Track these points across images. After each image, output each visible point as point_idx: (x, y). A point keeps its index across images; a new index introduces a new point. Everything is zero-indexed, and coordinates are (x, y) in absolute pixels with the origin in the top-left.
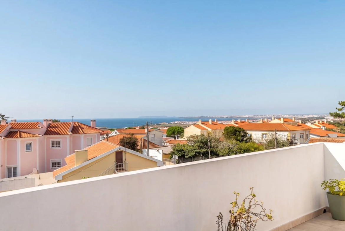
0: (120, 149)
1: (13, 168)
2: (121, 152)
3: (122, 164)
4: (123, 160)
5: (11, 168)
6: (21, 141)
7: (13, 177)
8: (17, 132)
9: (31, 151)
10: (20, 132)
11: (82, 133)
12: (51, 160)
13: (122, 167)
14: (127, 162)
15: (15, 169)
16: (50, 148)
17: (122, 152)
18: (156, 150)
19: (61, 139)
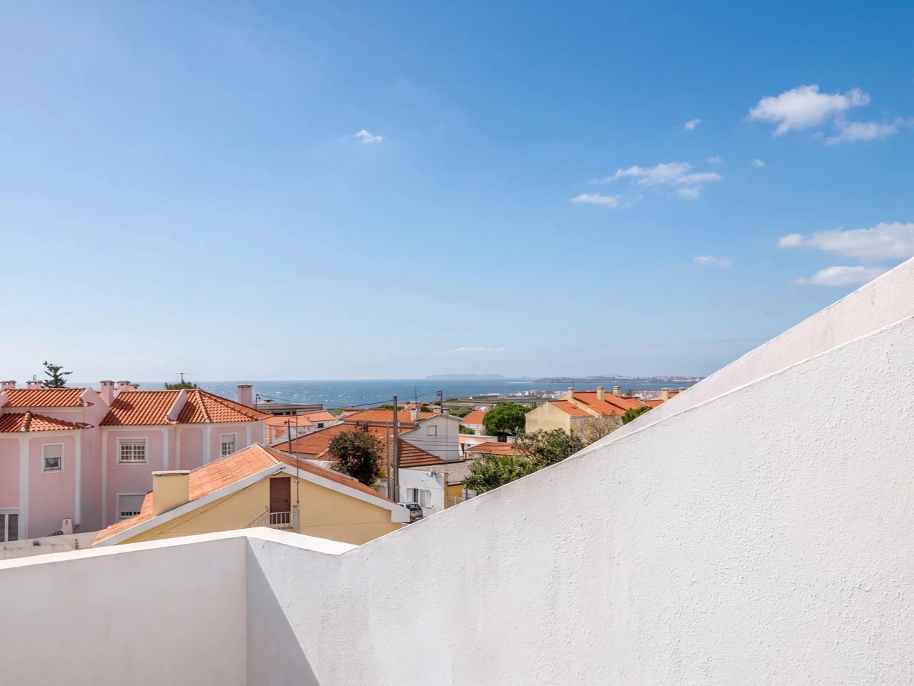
0: (283, 470)
1: (10, 516)
2: (287, 480)
3: (288, 515)
4: (293, 502)
5: (4, 515)
6: (33, 441)
7: (9, 540)
8: (24, 415)
9: (60, 469)
10: (32, 416)
11: (208, 421)
12: (118, 494)
13: (288, 522)
14: (302, 507)
15: (14, 518)
16: (118, 461)
17: (290, 478)
18: (430, 473)
19: (147, 438)
